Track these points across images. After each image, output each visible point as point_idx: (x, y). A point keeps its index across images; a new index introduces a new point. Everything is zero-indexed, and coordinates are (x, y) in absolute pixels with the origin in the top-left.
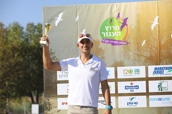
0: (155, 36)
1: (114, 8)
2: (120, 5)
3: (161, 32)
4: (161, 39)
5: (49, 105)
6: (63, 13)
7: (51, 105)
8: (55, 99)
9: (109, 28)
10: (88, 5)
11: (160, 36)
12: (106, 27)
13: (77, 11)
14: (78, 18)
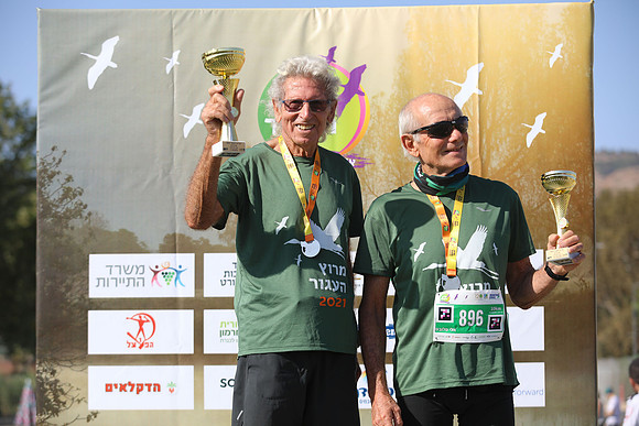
3: (488, 125)
4: (489, 152)
5: (57, 390)
7: (63, 393)
8: (81, 368)
10: (214, 10)
11: (484, 140)
13: (174, 31)
14: (174, 61)
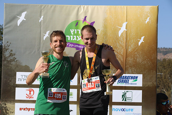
0: (122, 43)
1: (81, 11)
2: (88, 7)
3: (128, 39)
4: (128, 47)
5: (6, 110)
6: (26, 12)
7: (8, 110)
8: (13, 103)
9: (75, 31)
10: (53, 5)
11: (127, 43)
12: (71, 30)
13: (42, 11)
14: (42, 19)
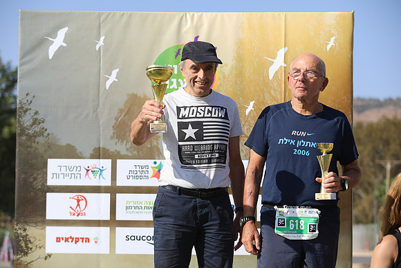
0: (277, 93)
1: (186, 25)
5: (27, 241)
7: (31, 243)
8: (42, 227)
9: (173, 68)
10: (126, 12)
11: (287, 94)
13: (101, 25)
14: (101, 42)
